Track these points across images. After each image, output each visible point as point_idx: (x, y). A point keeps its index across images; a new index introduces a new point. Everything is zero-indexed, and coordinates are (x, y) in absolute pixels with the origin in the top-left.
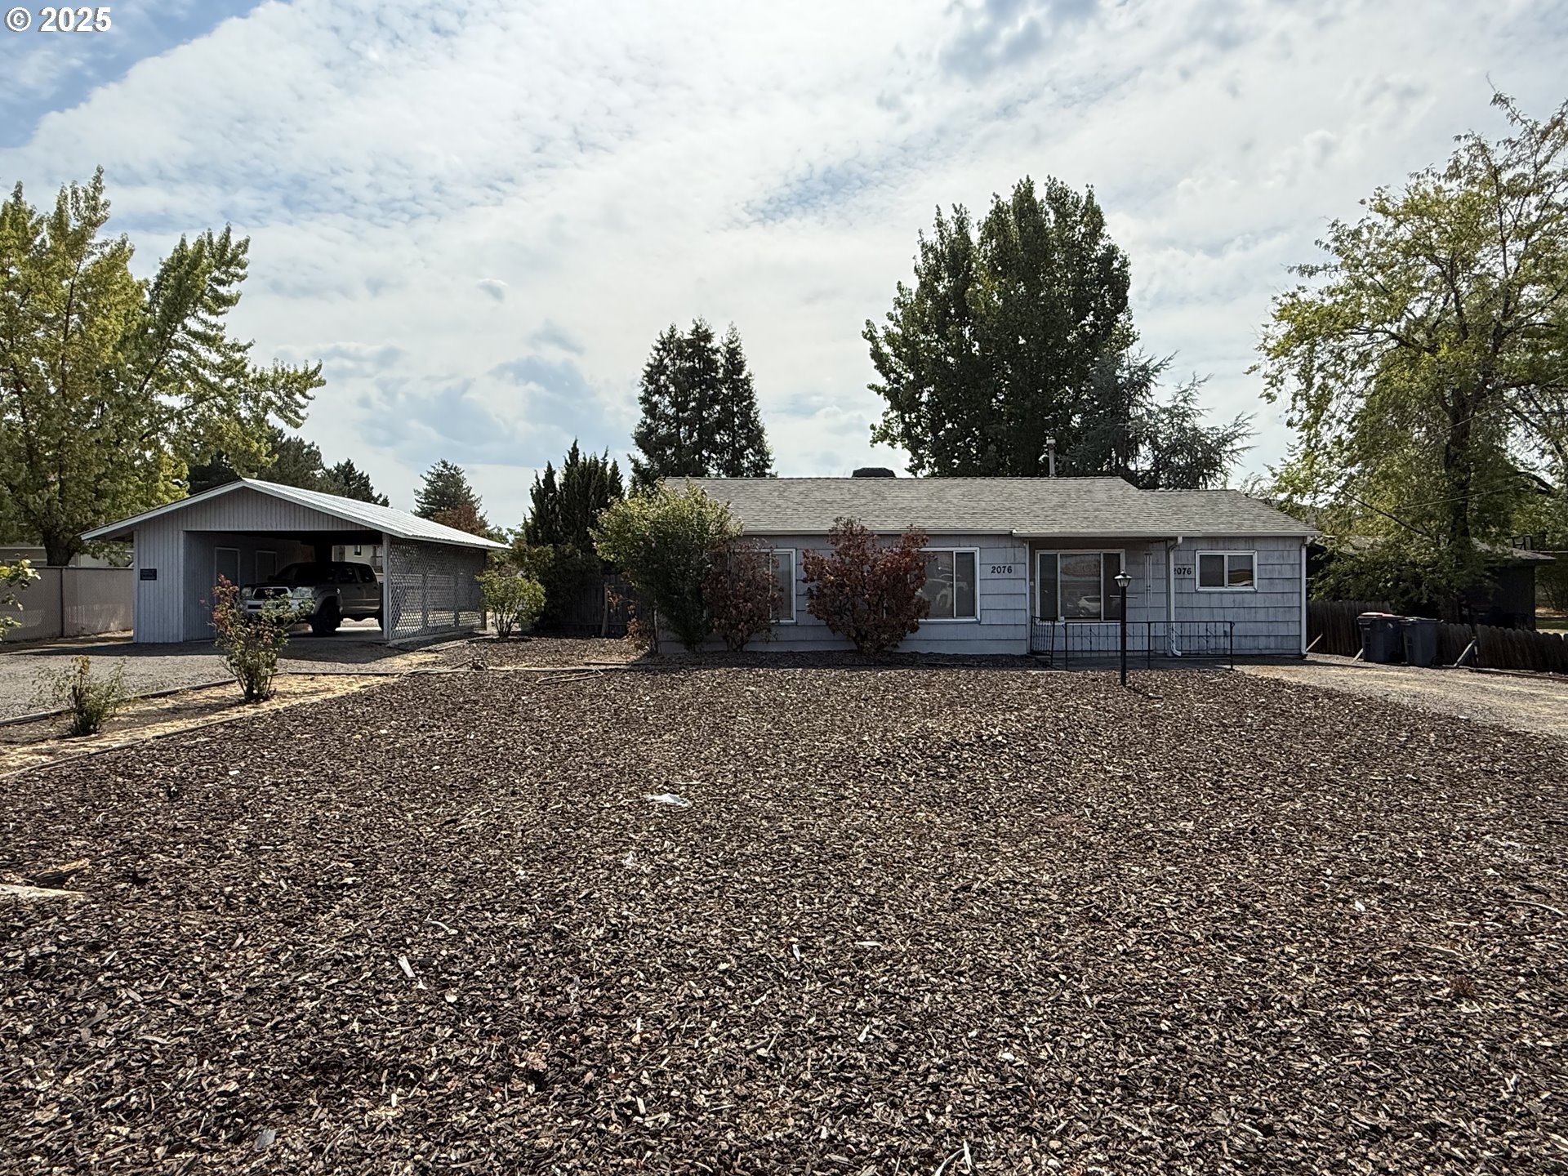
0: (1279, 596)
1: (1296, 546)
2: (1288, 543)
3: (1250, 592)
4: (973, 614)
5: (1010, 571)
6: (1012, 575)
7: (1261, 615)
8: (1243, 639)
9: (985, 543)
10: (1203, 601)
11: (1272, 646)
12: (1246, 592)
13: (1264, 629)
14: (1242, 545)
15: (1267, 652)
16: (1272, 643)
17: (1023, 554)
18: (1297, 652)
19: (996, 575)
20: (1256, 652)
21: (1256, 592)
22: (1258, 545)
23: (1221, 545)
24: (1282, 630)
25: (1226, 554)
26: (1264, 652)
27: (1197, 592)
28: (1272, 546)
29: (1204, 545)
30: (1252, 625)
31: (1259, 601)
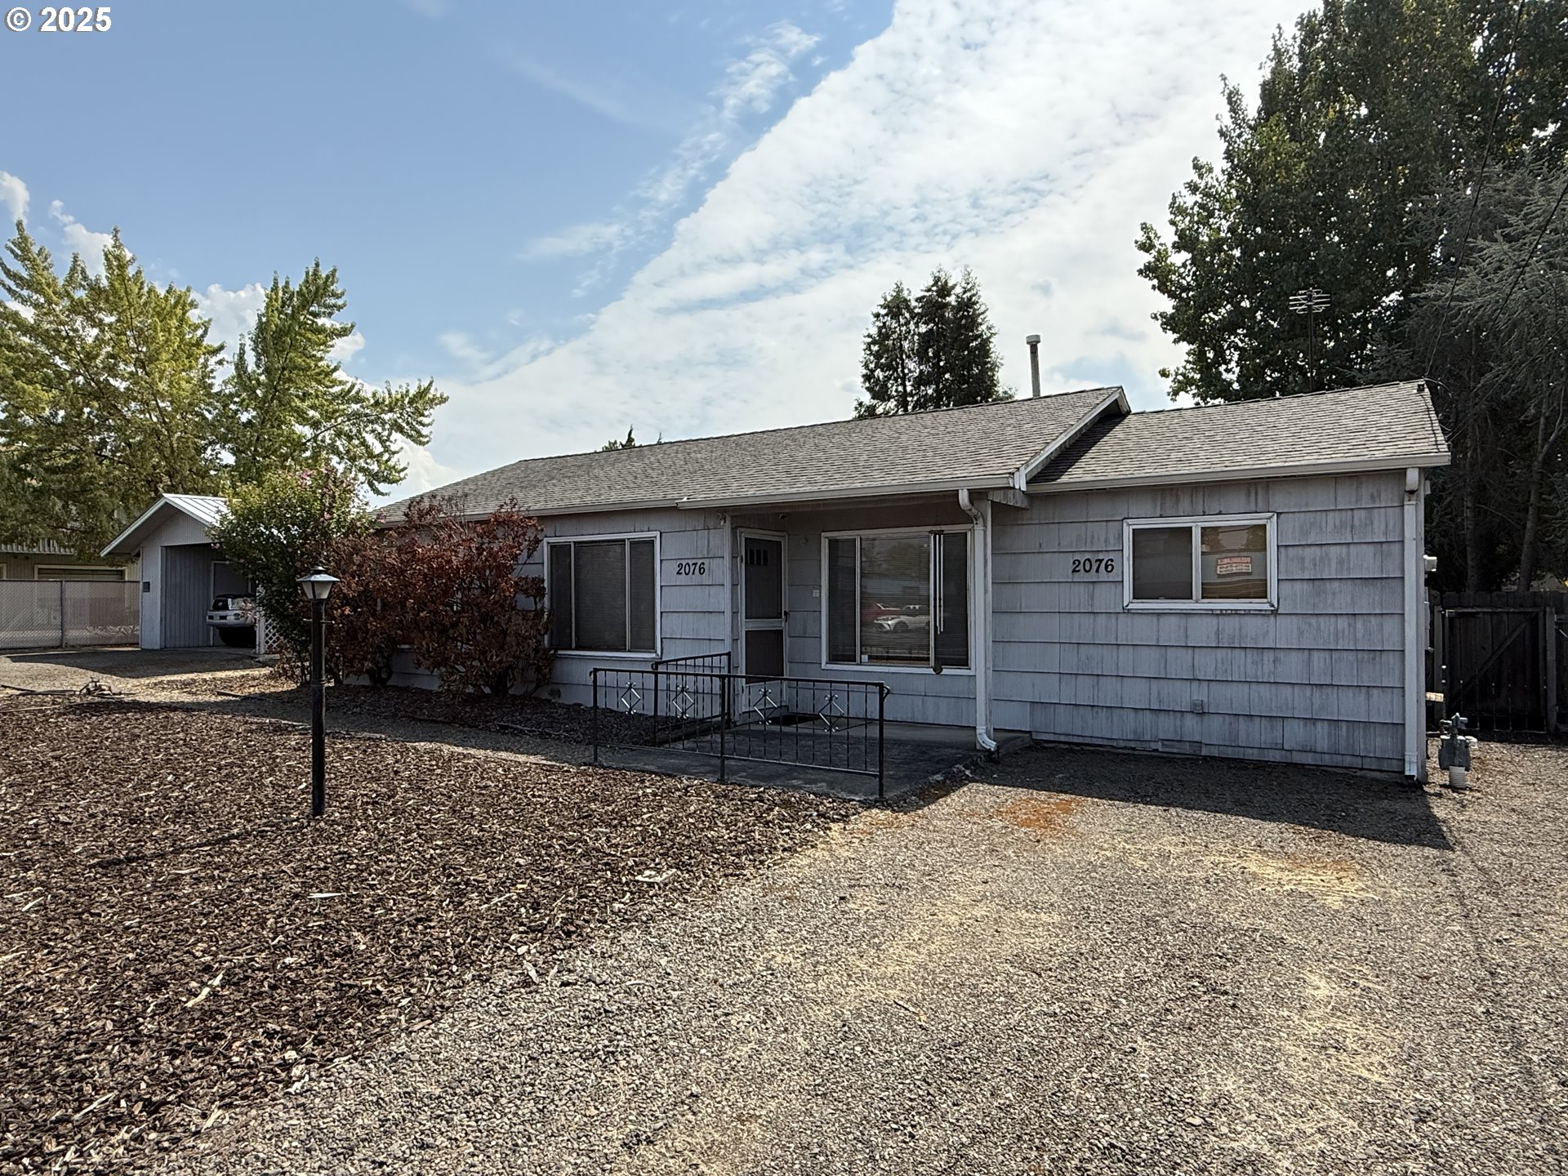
0: (1342, 623)
1: (1388, 496)
2: (1366, 490)
3: (1260, 613)
4: (653, 648)
5: (702, 571)
6: (705, 579)
7: (1292, 668)
8: (1242, 724)
9: (665, 523)
10: (1143, 630)
11: (1323, 744)
12: (1247, 613)
13: (1299, 702)
14: (1238, 500)
15: (1308, 759)
16: (1321, 737)
17: (721, 541)
18: (1395, 766)
19: (683, 579)
20: (1275, 756)
21: (1275, 613)
22: (1280, 499)
23: (1185, 503)
24: (1351, 707)
25: (1196, 524)
26: (1298, 758)
27: (1127, 612)
28: (1320, 498)
29: (1144, 506)
30: (1265, 690)
31: (1283, 632)
